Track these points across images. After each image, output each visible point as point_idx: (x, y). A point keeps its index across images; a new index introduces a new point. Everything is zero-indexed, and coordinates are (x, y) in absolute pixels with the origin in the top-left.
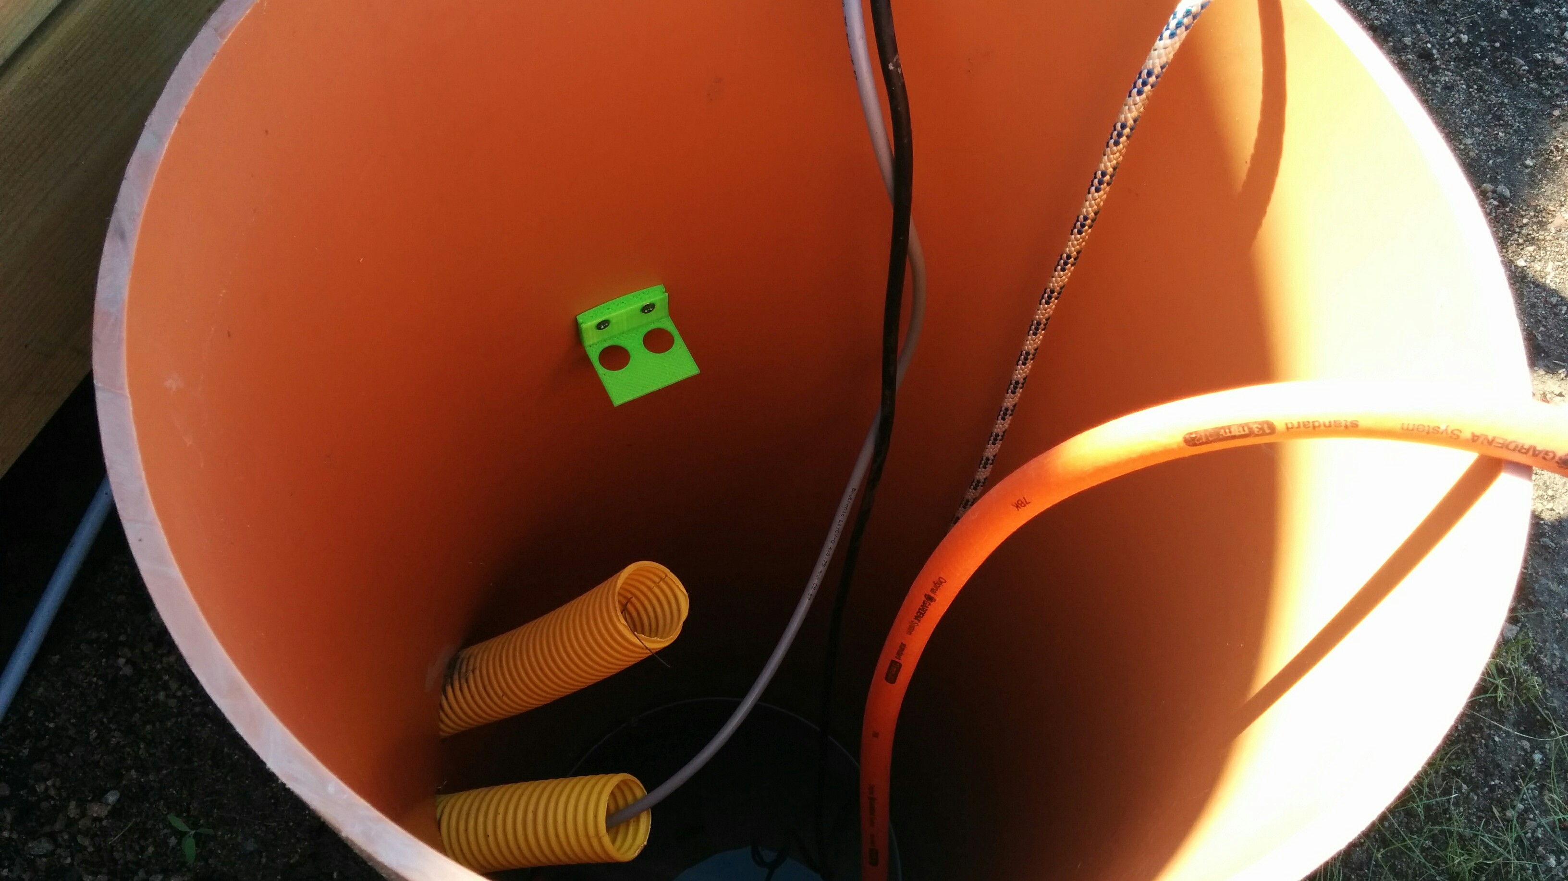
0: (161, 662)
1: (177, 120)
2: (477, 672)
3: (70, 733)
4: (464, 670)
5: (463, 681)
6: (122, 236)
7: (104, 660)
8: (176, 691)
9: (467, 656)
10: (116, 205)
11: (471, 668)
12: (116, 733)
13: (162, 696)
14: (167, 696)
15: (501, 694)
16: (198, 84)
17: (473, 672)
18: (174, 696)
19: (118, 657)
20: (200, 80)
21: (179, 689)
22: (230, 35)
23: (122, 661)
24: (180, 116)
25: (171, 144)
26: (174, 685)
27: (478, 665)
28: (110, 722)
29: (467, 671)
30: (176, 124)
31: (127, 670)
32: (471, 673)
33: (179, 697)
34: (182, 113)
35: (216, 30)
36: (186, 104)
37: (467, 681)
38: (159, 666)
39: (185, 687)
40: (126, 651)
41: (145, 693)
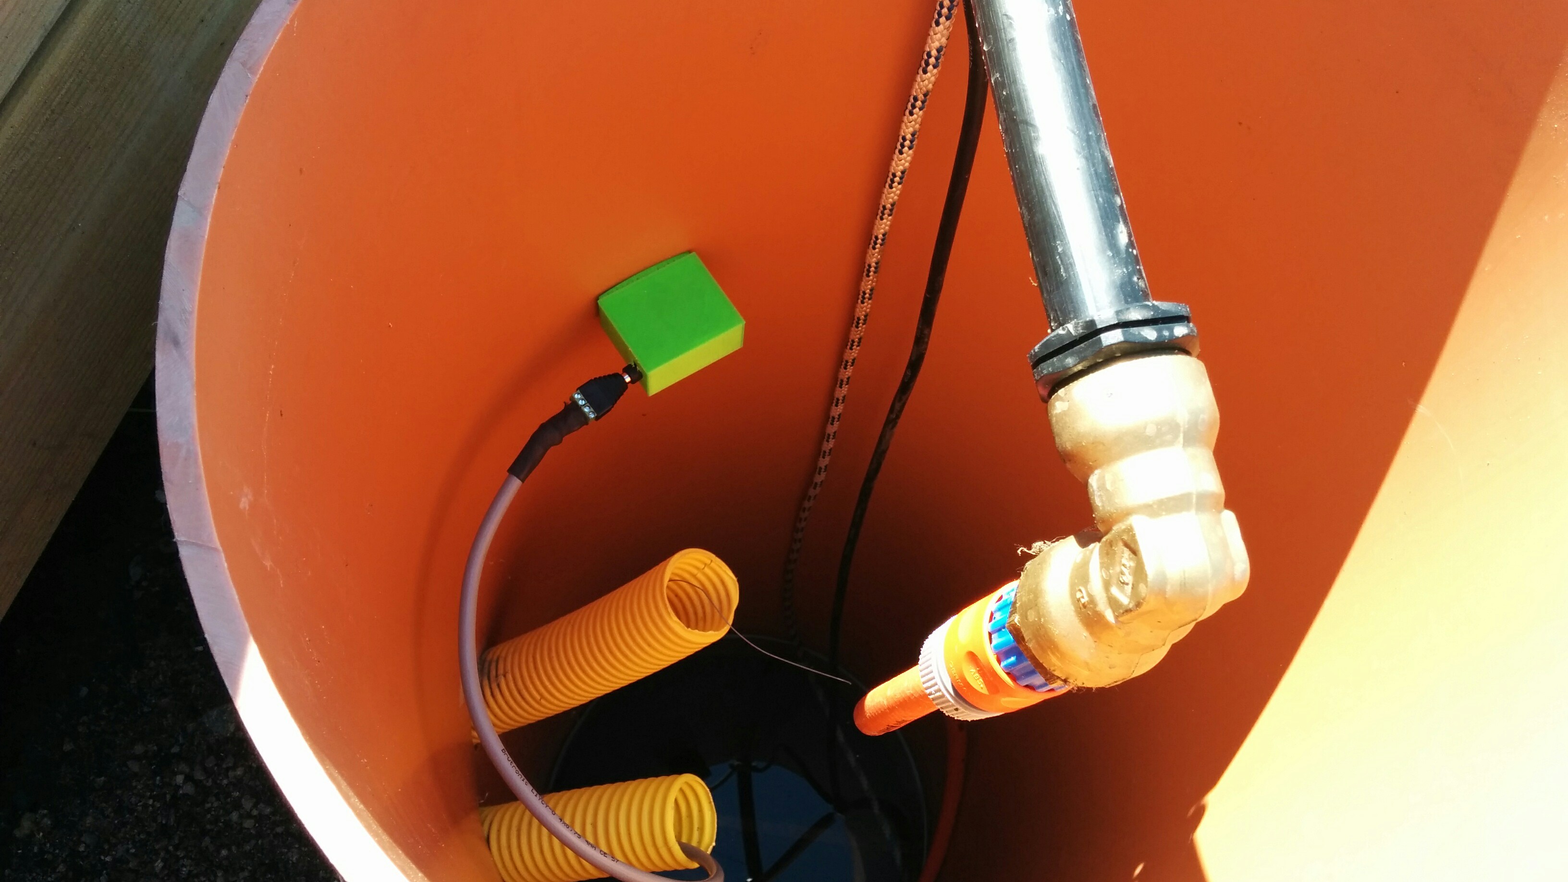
0: (227, 777)
1: (217, 185)
2: (510, 676)
3: (131, 865)
4: (493, 673)
5: (494, 686)
6: (176, 342)
7: (158, 778)
8: (251, 810)
9: (495, 658)
10: (161, 303)
11: (501, 671)
12: (186, 862)
13: (234, 816)
14: (241, 816)
15: (538, 697)
16: (234, 136)
17: (505, 676)
18: (249, 816)
19: (175, 774)
20: (236, 130)
21: (255, 806)
22: (262, 68)
23: (180, 779)
24: (219, 180)
25: (213, 218)
26: (247, 804)
27: (509, 668)
28: (177, 847)
29: (497, 676)
30: (216, 190)
31: (189, 789)
32: (503, 677)
33: (255, 816)
34: (220, 176)
35: (244, 64)
36: (224, 163)
37: (499, 686)
38: (225, 782)
39: (261, 805)
40: (184, 767)
41: (213, 813)
